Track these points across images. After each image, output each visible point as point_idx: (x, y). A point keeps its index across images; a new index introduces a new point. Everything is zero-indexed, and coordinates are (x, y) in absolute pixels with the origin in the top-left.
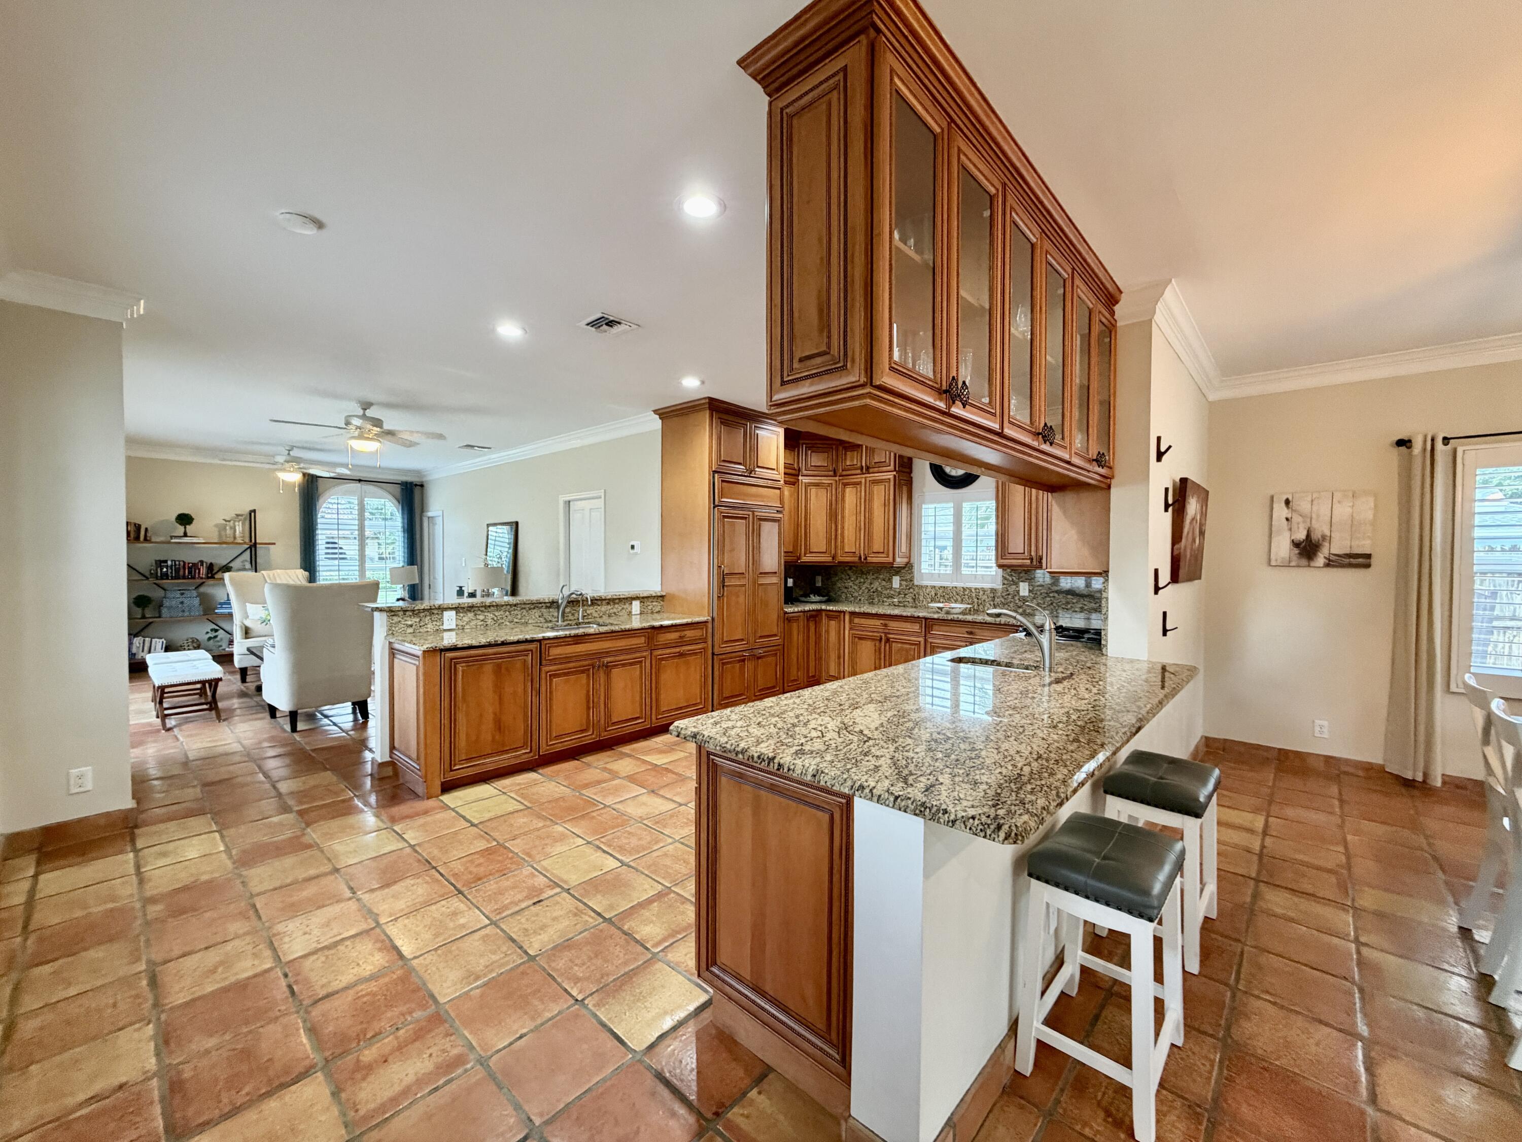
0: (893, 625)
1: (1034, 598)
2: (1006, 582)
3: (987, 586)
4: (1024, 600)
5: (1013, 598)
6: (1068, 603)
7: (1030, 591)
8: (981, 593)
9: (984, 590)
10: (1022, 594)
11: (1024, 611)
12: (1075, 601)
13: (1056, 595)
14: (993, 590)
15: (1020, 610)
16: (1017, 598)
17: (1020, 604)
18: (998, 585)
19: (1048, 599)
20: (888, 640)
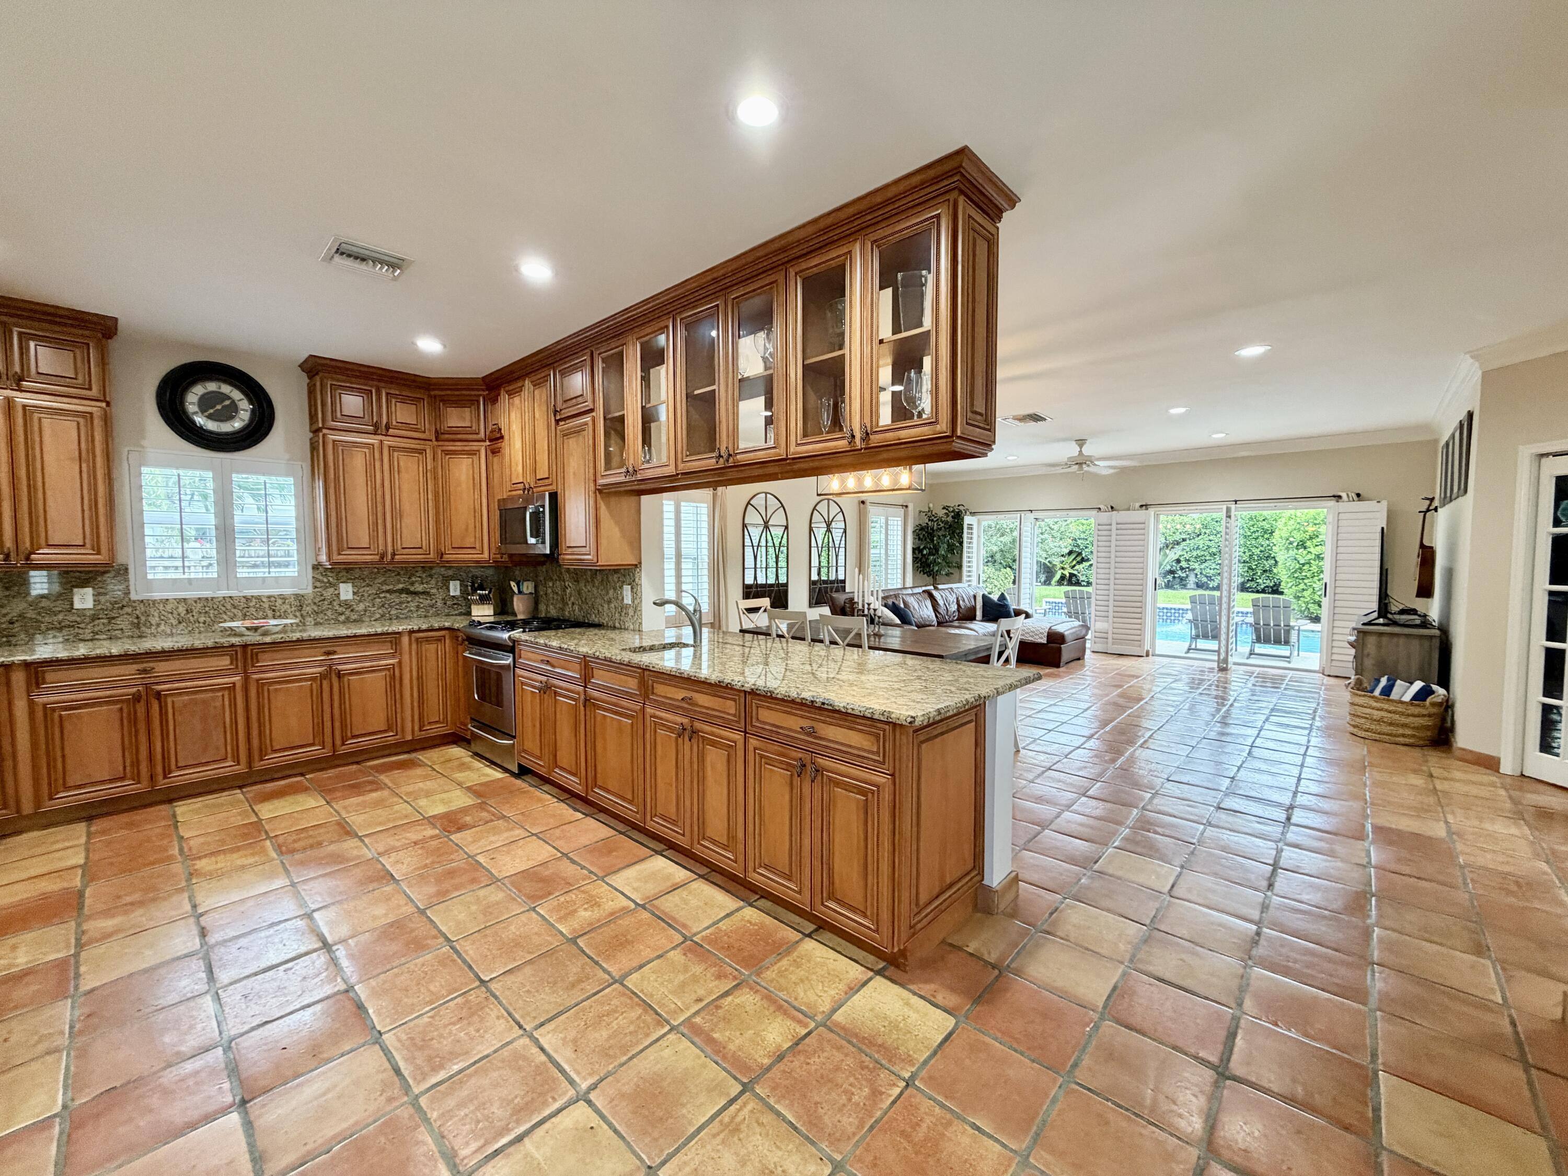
0: (162, 668)
1: (360, 601)
2: (318, 584)
3: (288, 591)
4: (347, 605)
5: (331, 603)
6: (401, 603)
7: (354, 593)
8: (280, 601)
9: (284, 598)
10: (343, 597)
11: (348, 618)
12: (409, 599)
13: (388, 595)
14: (299, 597)
15: (342, 618)
16: (335, 603)
17: (340, 610)
18: (307, 589)
19: (378, 600)
20: (158, 695)
